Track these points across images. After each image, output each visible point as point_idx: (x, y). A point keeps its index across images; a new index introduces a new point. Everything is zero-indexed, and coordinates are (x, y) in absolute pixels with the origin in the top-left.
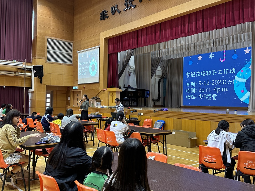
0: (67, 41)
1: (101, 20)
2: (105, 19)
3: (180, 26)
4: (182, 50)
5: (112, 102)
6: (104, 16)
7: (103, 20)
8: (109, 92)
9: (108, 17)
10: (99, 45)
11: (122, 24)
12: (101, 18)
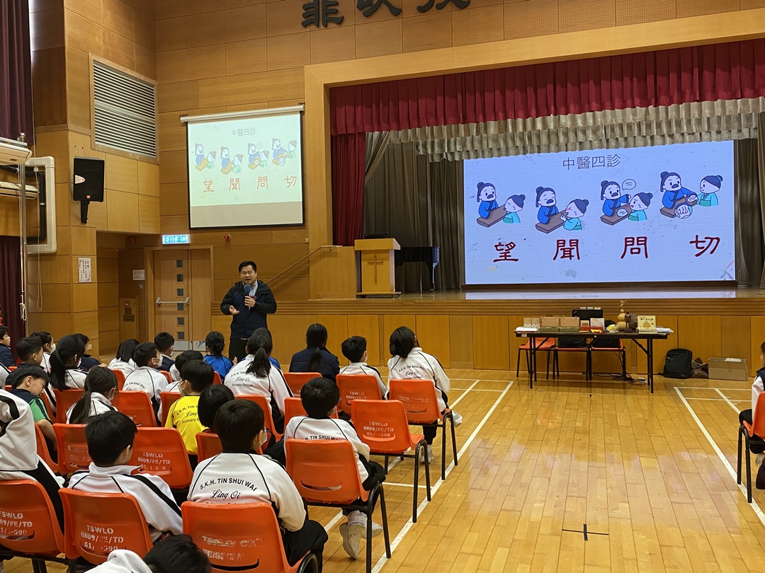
0: (142, 78)
1: (305, 25)
2: (326, 26)
5: (376, 282)
6: (320, 17)
7: (318, 26)
9: (340, 21)
10: (301, 104)
11: (408, 48)
12: (303, 20)
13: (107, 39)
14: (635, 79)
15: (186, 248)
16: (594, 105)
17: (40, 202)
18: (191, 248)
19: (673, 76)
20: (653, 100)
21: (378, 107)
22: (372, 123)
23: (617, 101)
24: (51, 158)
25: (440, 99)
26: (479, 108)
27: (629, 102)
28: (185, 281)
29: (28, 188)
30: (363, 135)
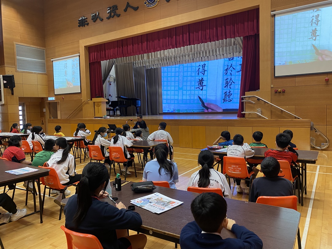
0: (39, 47)
1: (79, 26)
2: (84, 26)
3: (167, 38)
4: (162, 60)
5: (98, 112)
6: (83, 23)
7: (82, 26)
8: (94, 102)
9: (88, 24)
10: (79, 53)
11: (105, 32)
12: (79, 24)
20: (176, 46)
21: (100, 52)
23: (165, 47)
24: (1, 75)
25: (116, 48)
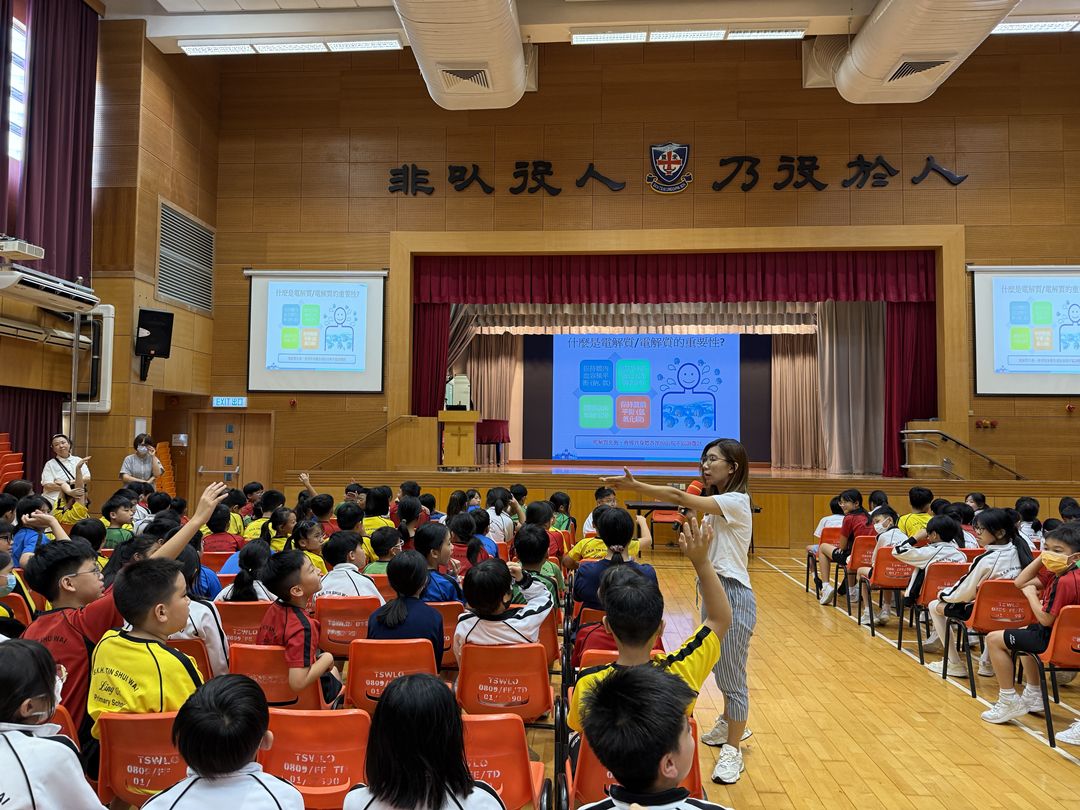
0: (204, 224)
1: (392, 190)
6: (409, 184)
7: (406, 193)
9: (430, 192)
10: (385, 269)
11: (499, 227)
12: (392, 185)
13: (174, 181)
14: (707, 276)
15: (243, 412)
16: (671, 296)
17: (94, 355)
18: (247, 412)
19: (740, 276)
20: (723, 298)
21: (464, 278)
22: (457, 296)
23: (691, 295)
24: (112, 307)
25: (527, 278)
26: (564, 290)
27: (702, 296)
28: (235, 449)
29: (83, 338)
30: (448, 306)
